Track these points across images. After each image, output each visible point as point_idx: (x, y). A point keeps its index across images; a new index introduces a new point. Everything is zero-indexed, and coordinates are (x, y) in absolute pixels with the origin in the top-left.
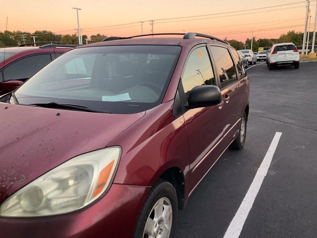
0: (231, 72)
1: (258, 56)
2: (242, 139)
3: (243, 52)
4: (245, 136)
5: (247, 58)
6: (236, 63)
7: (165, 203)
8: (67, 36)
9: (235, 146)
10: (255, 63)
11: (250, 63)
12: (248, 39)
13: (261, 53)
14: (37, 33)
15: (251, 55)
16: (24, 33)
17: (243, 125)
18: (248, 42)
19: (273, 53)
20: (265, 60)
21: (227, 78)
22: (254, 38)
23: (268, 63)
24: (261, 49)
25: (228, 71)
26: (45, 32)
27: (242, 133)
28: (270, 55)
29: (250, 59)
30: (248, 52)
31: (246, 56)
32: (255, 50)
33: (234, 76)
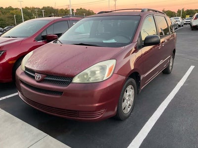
0: (166, 31)
1: (185, 21)
2: (170, 68)
3: (175, 19)
4: (172, 66)
5: (177, 22)
6: (169, 25)
7: (132, 88)
8: (62, 10)
9: (166, 72)
10: (182, 26)
11: (179, 26)
12: (179, 10)
13: (187, 19)
14: (44, 8)
15: (180, 21)
16: (37, 8)
17: (171, 60)
18: (179, 12)
19: (195, 19)
20: (189, 24)
21: (164, 34)
22: (183, 9)
23: (191, 25)
24: (188, 17)
25: (164, 30)
26: (48, 7)
27: (171, 64)
28: (193, 20)
29: (179, 23)
30: (178, 19)
31: (177, 21)
32: (183, 17)
33: (168, 33)
